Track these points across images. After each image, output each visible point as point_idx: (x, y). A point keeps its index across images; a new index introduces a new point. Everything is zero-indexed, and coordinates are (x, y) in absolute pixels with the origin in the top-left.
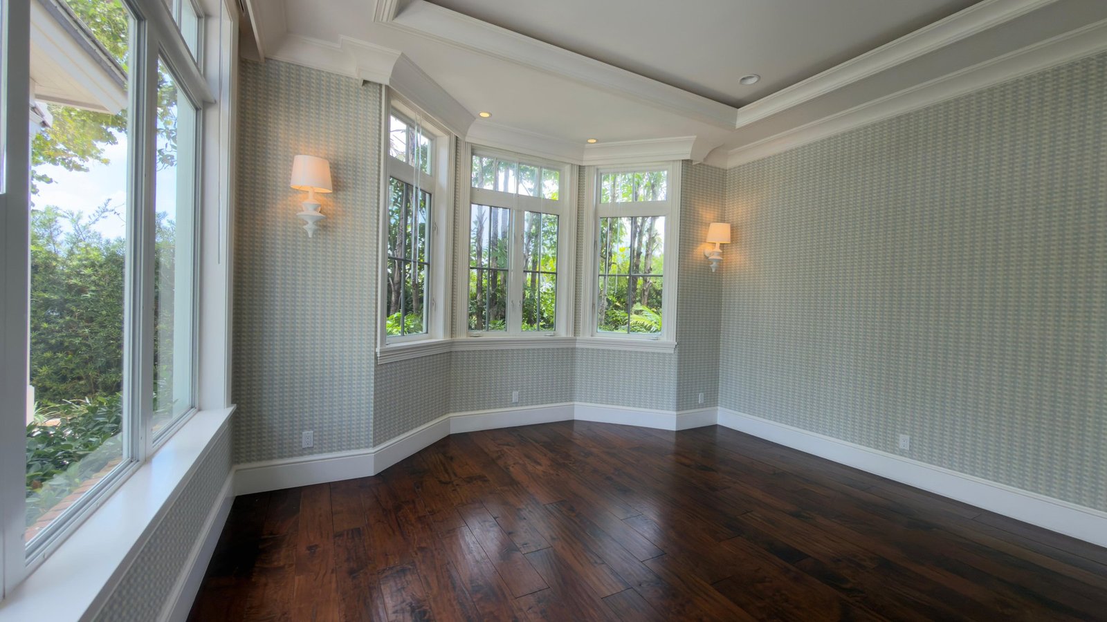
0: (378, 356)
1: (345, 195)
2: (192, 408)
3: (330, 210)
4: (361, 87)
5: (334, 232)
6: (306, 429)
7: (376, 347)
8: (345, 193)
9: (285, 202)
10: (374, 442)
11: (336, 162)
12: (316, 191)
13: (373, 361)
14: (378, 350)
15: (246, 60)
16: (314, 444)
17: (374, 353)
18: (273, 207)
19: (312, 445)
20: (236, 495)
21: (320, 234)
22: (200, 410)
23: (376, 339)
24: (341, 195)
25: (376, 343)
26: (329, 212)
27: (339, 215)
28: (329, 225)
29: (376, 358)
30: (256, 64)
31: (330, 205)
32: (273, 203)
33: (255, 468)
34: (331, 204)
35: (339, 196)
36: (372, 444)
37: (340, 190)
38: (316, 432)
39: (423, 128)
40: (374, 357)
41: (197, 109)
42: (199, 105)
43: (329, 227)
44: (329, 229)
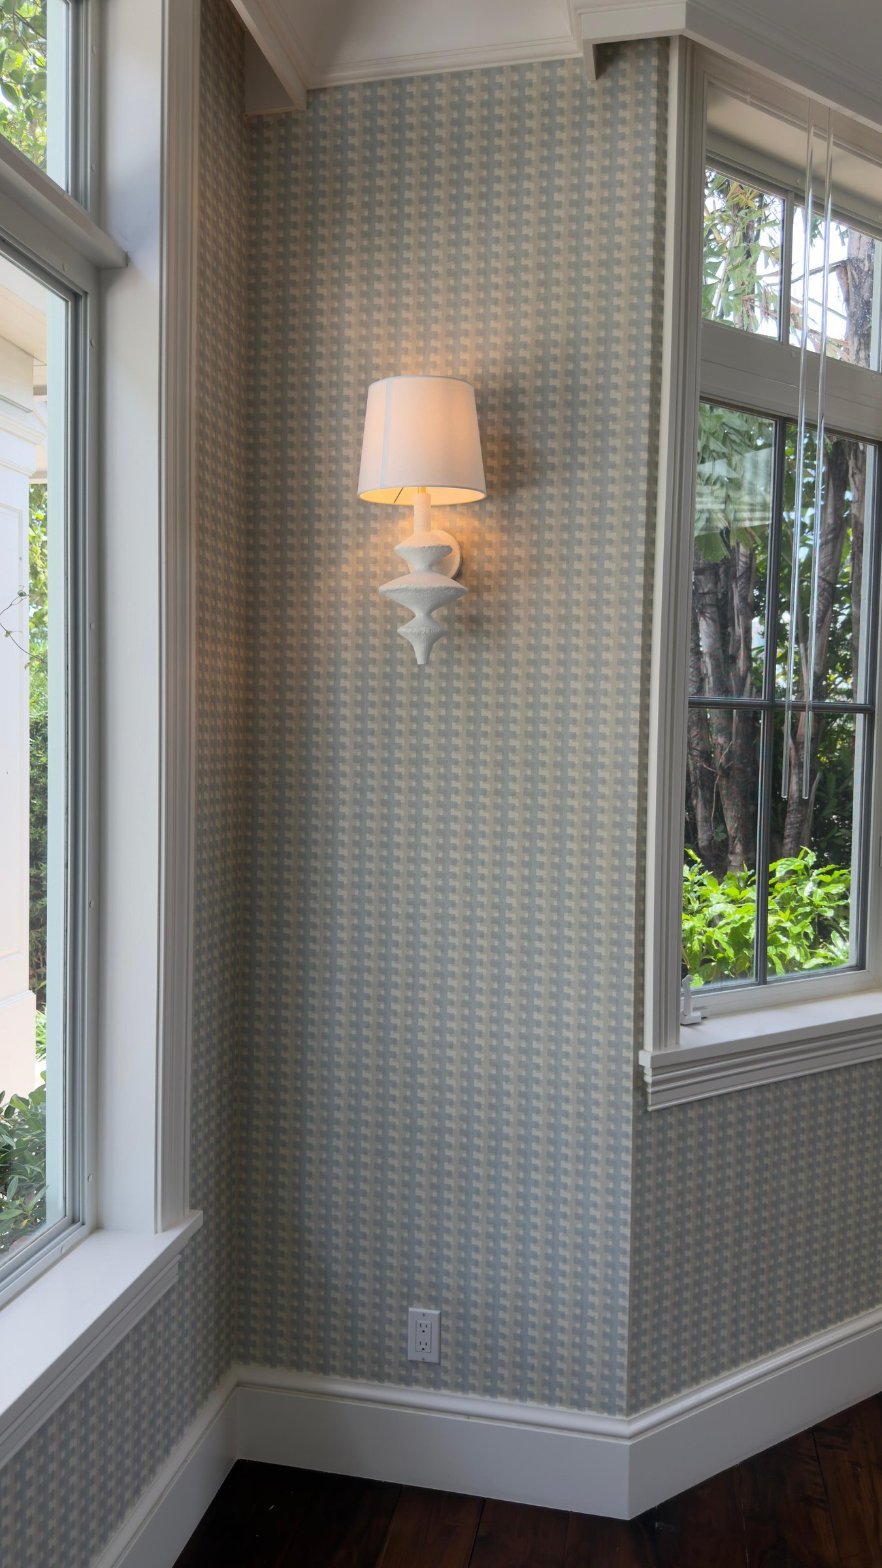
0: (649, 1078)
1: (535, 498)
2: (74, 1221)
3: (490, 560)
4: (591, 83)
5: (501, 633)
6: (419, 1298)
7: (639, 1046)
8: (537, 491)
9: (361, 554)
10: (633, 1393)
11: (509, 385)
12: (434, 503)
13: (629, 1099)
14: (645, 1059)
15: (260, 117)
16: (441, 1355)
17: (630, 1070)
18: (331, 575)
19: (433, 1358)
20: (239, 1457)
21: (459, 648)
22: (98, 1227)
23: (639, 1017)
24: (525, 499)
25: (639, 1031)
26: (488, 567)
27: (518, 574)
28: (487, 612)
29: (640, 1086)
30: (286, 121)
31: (490, 544)
32: (332, 562)
33: (284, 1388)
34: (491, 537)
35: (519, 507)
36: (624, 1404)
37: (521, 485)
38: (447, 1315)
39: (839, 189)
40: (630, 1085)
41: (74, 297)
42: (82, 282)
43: (489, 620)
44: (486, 627)
